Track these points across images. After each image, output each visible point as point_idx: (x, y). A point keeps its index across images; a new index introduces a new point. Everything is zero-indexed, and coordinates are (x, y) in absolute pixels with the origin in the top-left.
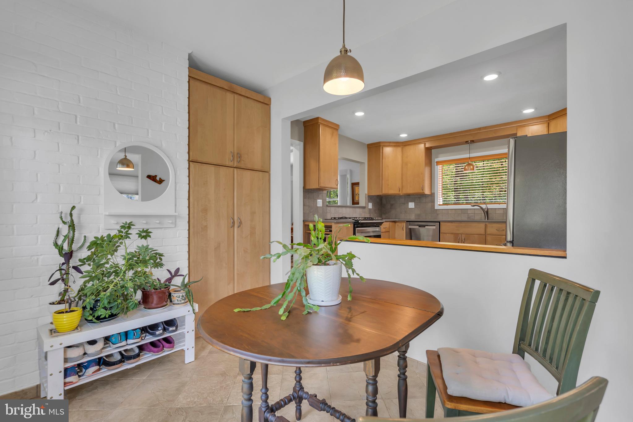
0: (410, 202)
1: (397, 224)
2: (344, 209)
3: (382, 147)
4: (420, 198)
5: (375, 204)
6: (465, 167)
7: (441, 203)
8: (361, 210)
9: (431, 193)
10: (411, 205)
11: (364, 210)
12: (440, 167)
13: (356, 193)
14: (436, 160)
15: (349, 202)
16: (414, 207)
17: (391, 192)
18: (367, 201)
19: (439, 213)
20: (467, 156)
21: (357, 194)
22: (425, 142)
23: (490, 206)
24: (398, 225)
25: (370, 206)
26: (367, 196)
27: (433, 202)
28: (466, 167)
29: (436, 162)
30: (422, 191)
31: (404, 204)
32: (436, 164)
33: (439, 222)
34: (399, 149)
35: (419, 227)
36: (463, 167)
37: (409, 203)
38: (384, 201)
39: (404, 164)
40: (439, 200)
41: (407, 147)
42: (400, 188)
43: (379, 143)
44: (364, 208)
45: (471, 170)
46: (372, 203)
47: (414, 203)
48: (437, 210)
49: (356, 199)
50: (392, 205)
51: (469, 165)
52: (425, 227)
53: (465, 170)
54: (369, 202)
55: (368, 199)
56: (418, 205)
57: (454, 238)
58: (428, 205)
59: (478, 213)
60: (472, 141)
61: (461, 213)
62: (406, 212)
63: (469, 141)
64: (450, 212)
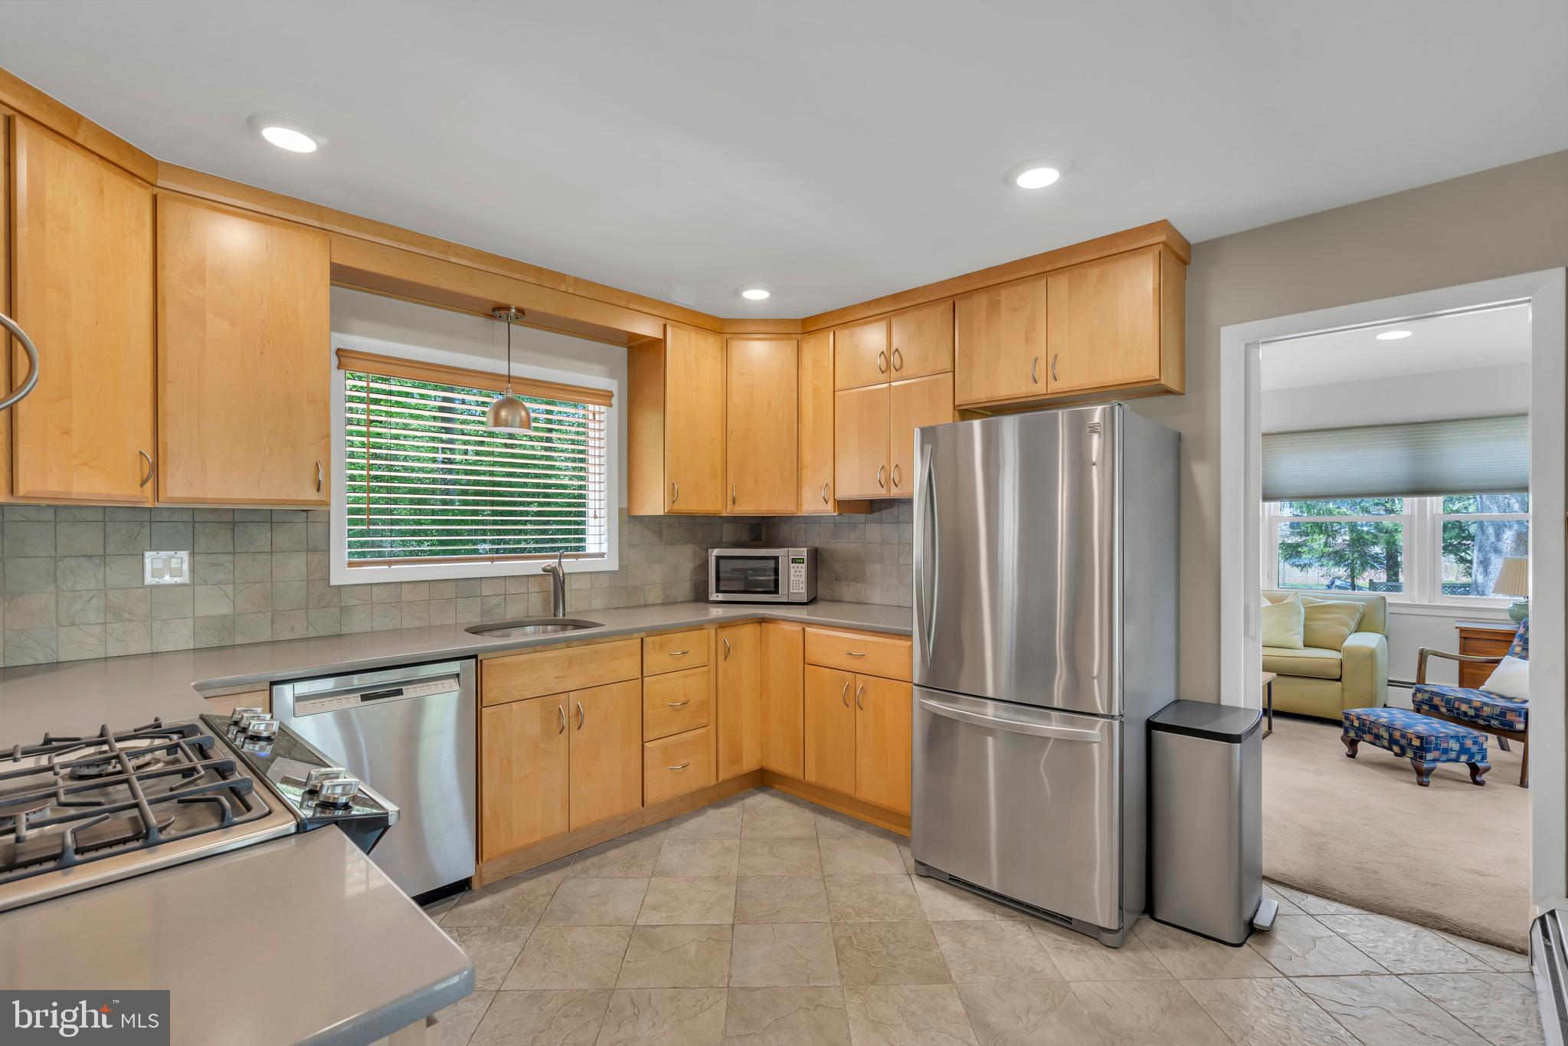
16: (183, 580)
19: (353, 602)
20: (499, 366)
22: (331, 236)
27: (318, 550)
29: (338, 350)
30: (313, 496)
32: (335, 361)
34: (135, 200)
35: (364, 698)
48: (340, 587)
51: (510, 403)
52: (402, 693)
56: (214, 565)
57: (543, 715)
58: (297, 565)
59: (530, 591)
60: (521, 311)
61: (454, 596)
62: (127, 616)
63: (513, 310)
64: (406, 594)
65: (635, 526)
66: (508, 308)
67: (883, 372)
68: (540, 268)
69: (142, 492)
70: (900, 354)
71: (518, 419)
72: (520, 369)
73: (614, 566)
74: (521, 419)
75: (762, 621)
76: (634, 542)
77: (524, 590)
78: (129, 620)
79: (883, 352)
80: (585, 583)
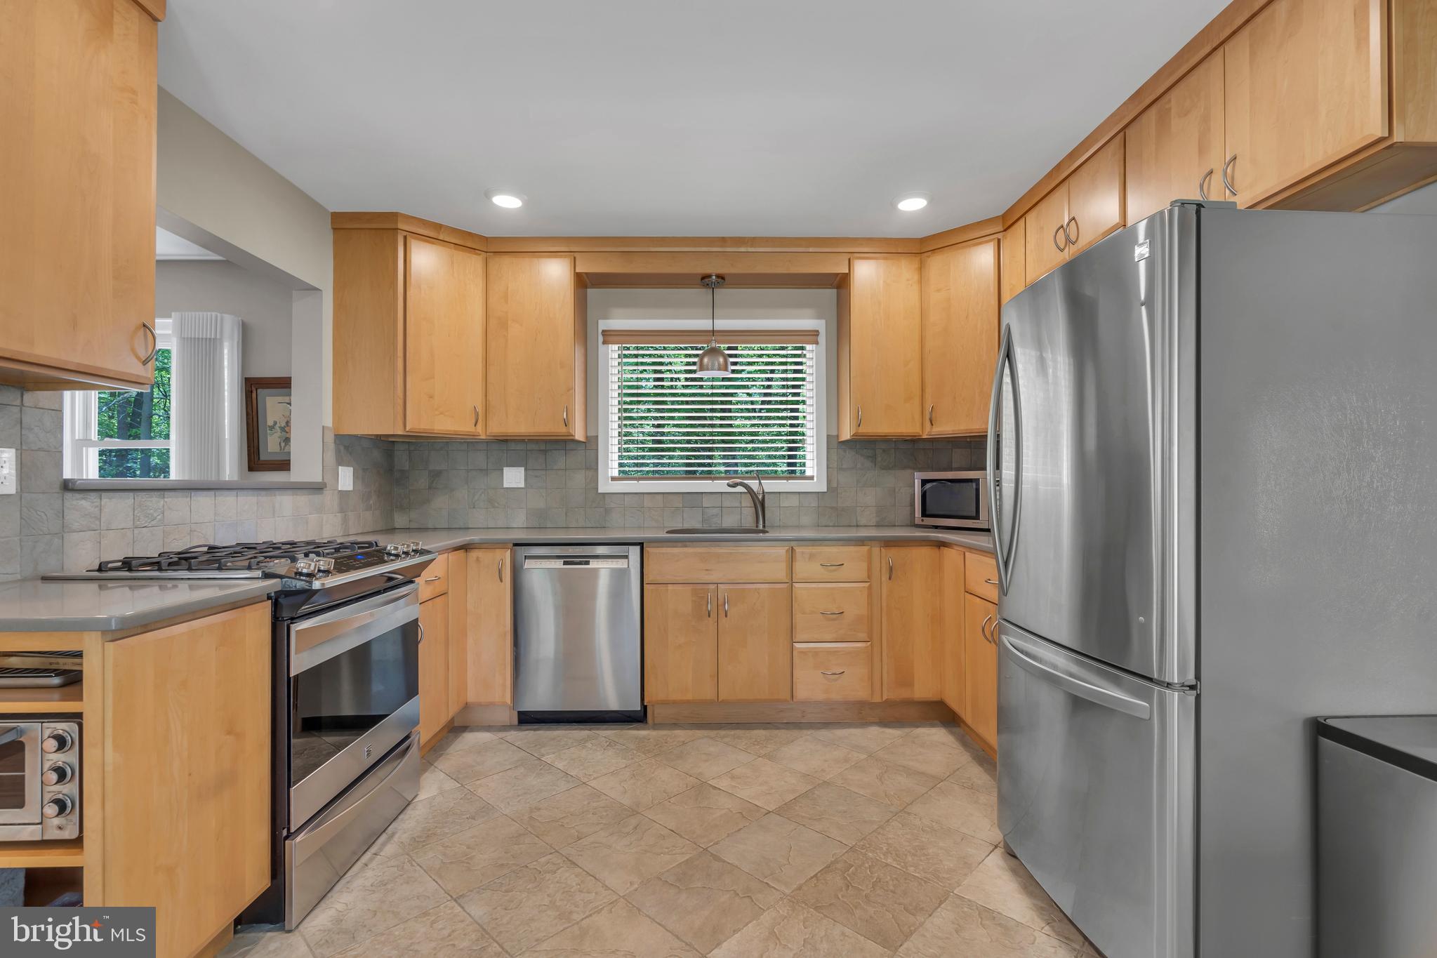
0: (507, 466)
1: (474, 554)
2: (203, 501)
3: (405, 238)
4: (545, 452)
5: (364, 470)
6: (701, 361)
7: (616, 473)
8: (303, 499)
9: (587, 437)
10: (514, 477)
11: (316, 498)
12: (613, 350)
13: (270, 423)
14: (604, 325)
15: (230, 464)
16: (522, 485)
17: (444, 424)
18: (331, 456)
19: (613, 505)
20: (704, 324)
21: (272, 428)
22: (576, 254)
23: (770, 485)
24: (478, 559)
25: (346, 478)
26: (330, 438)
27: (592, 467)
28: (706, 360)
29: (603, 331)
30: (563, 430)
31: (485, 471)
32: (601, 339)
33: (641, 545)
34: (474, 263)
35: (565, 563)
36: (696, 360)
37: (506, 470)
38: (402, 460)
39: (493, 326)
40: (611, 462)
41: (506, 261)
42: (477, 414)
43: (393, 216)
44: (317, 488)
45: (719, 369)
46: (352, 468)
47: (523, 468)
48: (604, 494)
49: (271, 445)
50: (436, 475)
51: (714, 352)
52: (587, 563)
53: (702, 368)
54: (340, 462)
55: (338, 452)
56: (536, 477)
57: (694, 599)
58: (579, 478)
59: (743, 505)
60: (721, 277)
61: (681, 505)
62: (496, 505)
63: (714, 277)
64: (647, 502)
65: (845, 452)
66: (709, 276)
67: (1062, 250)
68: (723, 238)
69: (476, 429)
70: (1076, 223)
71: (717, 364)
72: (721, 324)
73: (823, 488)
74: (719, 364)
75: (942, 544)
76: (844, 466)
77: (737, 504)
78: (497, 507)
79: (1062, 227)
80: (794, 501)
